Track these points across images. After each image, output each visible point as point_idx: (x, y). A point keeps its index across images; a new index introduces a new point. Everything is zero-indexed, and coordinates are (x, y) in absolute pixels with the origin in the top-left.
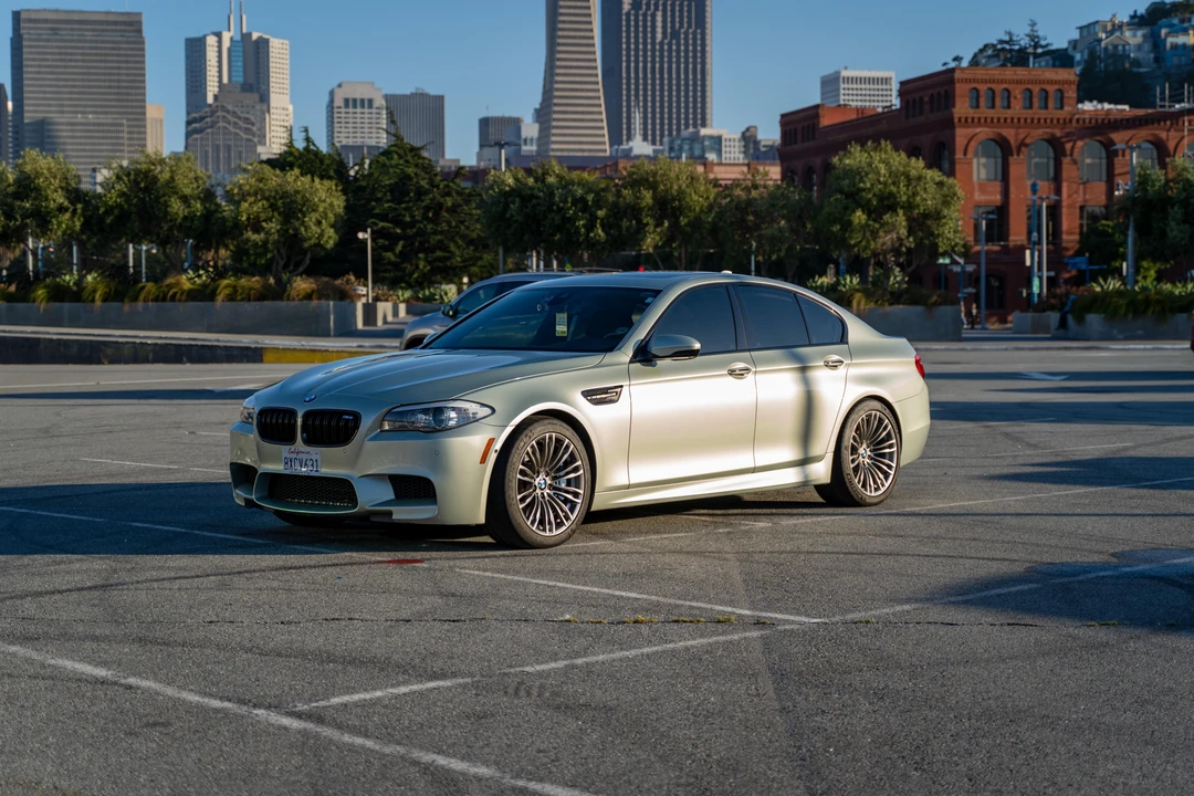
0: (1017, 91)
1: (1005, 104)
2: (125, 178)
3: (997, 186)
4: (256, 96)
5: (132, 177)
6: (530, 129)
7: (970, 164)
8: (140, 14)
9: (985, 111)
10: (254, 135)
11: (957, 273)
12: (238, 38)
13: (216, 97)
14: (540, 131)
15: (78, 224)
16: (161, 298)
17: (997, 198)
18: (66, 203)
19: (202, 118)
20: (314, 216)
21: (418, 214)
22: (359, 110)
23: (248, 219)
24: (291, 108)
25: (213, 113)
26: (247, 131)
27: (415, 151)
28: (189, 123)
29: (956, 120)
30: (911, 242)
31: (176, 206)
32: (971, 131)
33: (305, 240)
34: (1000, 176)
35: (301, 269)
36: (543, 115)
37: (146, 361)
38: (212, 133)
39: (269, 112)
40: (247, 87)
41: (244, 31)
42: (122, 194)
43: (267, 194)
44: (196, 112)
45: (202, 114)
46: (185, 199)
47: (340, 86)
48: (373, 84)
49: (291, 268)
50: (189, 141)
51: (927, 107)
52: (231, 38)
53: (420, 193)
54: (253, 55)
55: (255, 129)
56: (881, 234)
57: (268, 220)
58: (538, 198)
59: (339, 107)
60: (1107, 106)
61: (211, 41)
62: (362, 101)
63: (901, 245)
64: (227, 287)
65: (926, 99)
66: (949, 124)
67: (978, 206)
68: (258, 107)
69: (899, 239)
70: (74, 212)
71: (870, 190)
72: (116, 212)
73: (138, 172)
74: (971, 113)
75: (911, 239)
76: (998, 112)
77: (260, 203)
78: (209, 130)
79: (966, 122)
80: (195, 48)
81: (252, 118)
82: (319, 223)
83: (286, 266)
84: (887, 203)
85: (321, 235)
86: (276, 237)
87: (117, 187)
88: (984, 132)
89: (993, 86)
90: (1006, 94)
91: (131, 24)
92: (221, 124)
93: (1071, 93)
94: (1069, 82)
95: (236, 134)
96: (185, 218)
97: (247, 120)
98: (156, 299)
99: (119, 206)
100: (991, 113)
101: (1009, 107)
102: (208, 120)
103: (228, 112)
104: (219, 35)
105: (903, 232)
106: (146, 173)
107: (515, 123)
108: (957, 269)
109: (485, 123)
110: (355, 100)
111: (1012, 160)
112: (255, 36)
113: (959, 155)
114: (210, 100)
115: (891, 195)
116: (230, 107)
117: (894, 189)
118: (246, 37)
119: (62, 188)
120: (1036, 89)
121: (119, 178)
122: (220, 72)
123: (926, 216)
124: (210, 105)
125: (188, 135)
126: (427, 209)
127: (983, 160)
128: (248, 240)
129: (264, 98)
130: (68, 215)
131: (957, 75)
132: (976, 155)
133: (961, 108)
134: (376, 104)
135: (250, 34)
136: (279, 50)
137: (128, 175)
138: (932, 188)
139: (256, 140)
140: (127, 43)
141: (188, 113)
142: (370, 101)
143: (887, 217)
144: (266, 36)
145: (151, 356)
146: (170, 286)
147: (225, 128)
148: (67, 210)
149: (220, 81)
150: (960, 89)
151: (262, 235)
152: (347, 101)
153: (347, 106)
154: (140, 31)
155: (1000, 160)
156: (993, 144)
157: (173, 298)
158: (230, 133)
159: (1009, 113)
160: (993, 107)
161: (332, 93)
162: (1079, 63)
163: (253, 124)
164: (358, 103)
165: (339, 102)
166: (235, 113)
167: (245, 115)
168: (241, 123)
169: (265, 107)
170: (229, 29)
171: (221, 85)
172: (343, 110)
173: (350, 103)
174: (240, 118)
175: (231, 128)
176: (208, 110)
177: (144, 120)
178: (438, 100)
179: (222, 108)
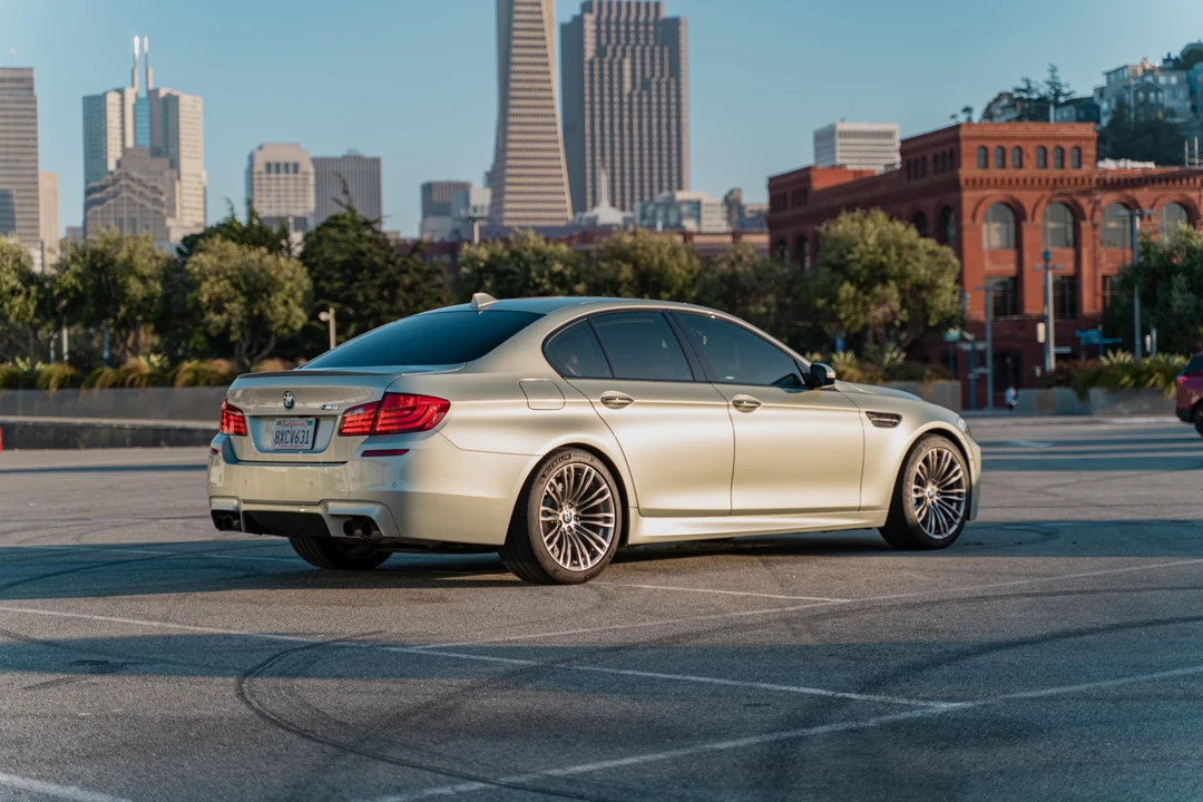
0: (1030, 150)
1: (1017, 163)
2: (81, 260)
3: (1012, 254)
4: (166, 162)
5: (88, 258)
6: (481, 197)
7: (979, 230)
8: (31, 69)
9: (995, 172)
10: (162, 205)
11: (966, 353)
12: (143, 94)
13: (119, 163)
14: (494, 197)
15: (32, 308)
16: (119, 384)
17: (1011, 268)
18: (19, 286)
19: (103, 188)
20: (281, 296)
21: (372, 293)
22: (283, 175)
23: (210, 300)
24: (204, 174)
25: (115, 181)
26: (155, 201)
27: (367, 224)
28: (88, 192)
29: (963, 182)
30: (904, 315)
31: (135, 288)
32: (980, 193)
33: (272, 322)
34: (1012, 243)
35: (265, 352)
36: (496, 179)
37: (123, 445)
38: (115, 205)
39: (179, 178)
40: (156, 152)
41: (151, 86)
42: (77, 275)
43: (229, 273)
44: (96, 180)
45: (102, 182)
46: (143, 279)
47: (261, 148)
48: (297, 145)
49: (254, 351)
50: (89, 213)
51: (930, 168)
52: (136, 95)
53: (374, 269)
54: (162, 114)
55: (163, 199)
56: (873, 307)
57: (229, 301)
58: (513, 273)
59: (260, 173)
60: (1130, 164)
61: (113, 99)
62: (287, 165)
63: (895, 318)
64: (188, 371)
65: (930, 159)
66: (955, 186)
67: (989, 276)
68: (167, 174)
69: (893, 313)
70: (28, 294)
71: (859, 261)
72: (71, 294)
73: (94, 253)
74: (979, 173)
75: (905, 312)
76: (1010, 172)
77: (222, 284)
78: (111, 201)
79: (975, 184)
80: (94, 109)
81: (161, 187)
82: (285, 303)
83: (249, 349)
84: (877, 275)
85: (289, 316)
86: (240, 319)
87: (73, 267)
88: (995, 195)
89: (1004, 144)
90: (1017, 152)
91: (20, 80)
92: (125, 194)
93: (1090, 151)
94: (1088, 139)
95: (142, 205)
96: (144, 299)
97: (154, 189)
98: (114, 385)
99: (74, 288)
100: (1001, 173)
101: (1021, 166)
102: (110, 189)
103: (133, 180)
104: (121, 92)
105: (896, 305)
106: (103, 254)
107: (464, 188)
108: (966, 347)
109: (428, 189)
110: (278, 165)
111: (1026, 225)
112: (163, 92)
113: (966, 221)
114: (112, 166)
115: (882, 265)
116: (135, 174)
117: (884, 259)
118: (153, 94)
119: (15, 270)
120: (1051, 147)
121: (74, 259)
122: (123, 134)
123: (919, 287)
124: (112, 173)
125: (88, 206)
126: (382, 287)
127: (995, 226)
128: (210, 322)
129: (174, 164)
130: (21, 298)
131: (964, 132)
132: (986, 220)
133: (968, 169)
134: (303, 168)
135: (156, 91)
136: (191, 110)
137: (84, 255)
138: (924, 257)
139: (165, 211)
140: (18, 102)
141: (87, 182)
142: (296, 166)
143: (878, 289)
144: (175, 93)
145: (128, 441)
146: (129, 371)
147: (129, 198)
148: (20, 292)
149: (123, 145)
150: (965, 146)
151: (225, 316)
152: (268, 166)
153: (269, 171)
154: (31, 89)
155: (1012, 226)
156: (1004, 208)
157: (132, 384)
158: (135, 204)
159: (1021, 173)
160: (1004, 166)
161: (251, 157)
162: (1106, 113)
163: (161, 194)
164: (282, 168)
165: (259, 166)
166: (140, 181)
167: (152, 184)
168: (148, 193)
169: (175, 174)
170: (133, 85)
171: (124, 149)
172: (264, 176)
173: (273, 168)
174: (146, 187)
175: (136, 199)
176: (109, 177)
177: (36, 190)
178: (375, 163)
179: (126, 176)
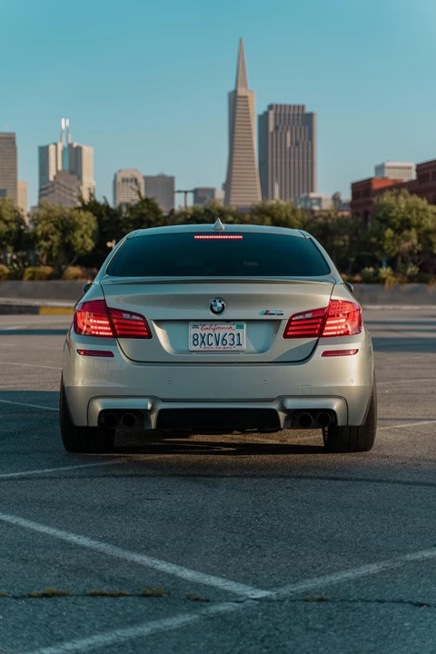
4: (75, 177)
6: (220, 194)
8: (14, 134)
12: (66, 146)
13: (55, 178)
14: (226, 194)
19: (46, 189)
22: (129, 184)
24: (94, 183)
25: (52, 186)
26: (71, 195)
28: (41, 190)
36: (227, 187)
39: (82, 184)
40: (71, 172)
41: (70, 142)
44: (44, 185)
45: (47, 186)
47: (120, 171)
48: (137, 170)
50: (41, 199)
52: (63, 146)
54: (74, 155)
55: (75, 194)
59: (119, 182)
61: (52, 148)
62: (132, 179)
68: (76, 182)
78: (51, 195)
80: (44, 152)
81: (73, 189)
91: (9, 139)
92: (57, 191)
95: (65, 197)
97: (71, 190)
102: (51, 189)
103: (61, 185)
104: (56, 144)
107: (212, 191)
109: (196, 191)
110: (127, 179)
112: (75, 145)
114: (51, 178)
116: (62, 182)
118: (70, 146)
122: (57, 164)
124: (51, 182)
125: (41, 196)
129: (80, 178)
134: (139, 181)
135: (72, 145)
136: (88, 153)
140: (8, 148)
141: (40, 185)
142: (136, 180)
144: (80, 145)
147: (59, 193)
149: (57, 169)
152: (123, 180)
154: (14, 143)
158: (61, 197)
161: (116, 176)
163: (74, 192)
164: (129, 181)
165: (119, 180)
166: (64, 186)
167: (69, 186)
168: (68, 191)
169: (80, 182)
170: (61, 141)
171: (57, 171)
172: (121, 184)
173: (125, 181)
174: (66, 188)
175: (62, 194)
176: (49, 184)
177: (16, 189)
178: (172, 179)
179: (58, 183)
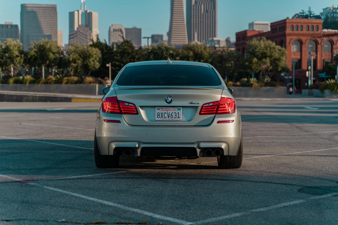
3: (299, 53)
4: (88, 28)
6: (166, 38)
7: (291, 47)
8: (56, 5)
9: (295, 32)
10: (88, 39)
12: (84, 12)
13: (77, 29)
14: (169, 38)
17: (299, 57)
19: (73, 35)
21: (128, 60)
22: (117, 32)
24: (98, 31)
25: (76, 33)
26: (86, 38)
28: (70, 35)
29: (287, 34)
32: (291, 37)
34: (299, 50)
36: (169, 34)
39: (92, 32)
40: (86, 26)
41: (85, 10)
44: (72, 32)
47: (112, 25)
48: (121, 25)
50: (70, 41)
52: (82, 12)
54: (88, 17)
56: (262, 65)
61: (76, 13)
67: (293, 59)
68: (89, 31)
69: (268, 67)
74: (291, 32)
75: (271, 67)
78: (75, 38)
79: (290, 35)
80: (72, 15)
88: (295, 38)
89: (298, 24)
91: (53, 8)
92: (79, 36)
93: (321, 26)
94: (320, 23)
95: (83, 39)
97: (86, 35)
100: (297, 32)
102: (75, 35)
104: (78, 11)
105: (269, 65)
107: (161, 36)
108: (287, 78)
109: (153, 36)
110: (116, 30)
111: (303, 46)
112: (88, 11)
113: (287, 44)
114: (76, 29)
116: (81, 31)
118: (86, 12)
120: (310, 25)
122: (79, 21)
124: (75, 31)
125: (70, 39)
127: (295, 46)
129: (91, 29)
132: (292, 44)
135: (87, 11)
136: (95, 16)
139: (88, 41)
140: (53, 13)
141: (70, 33)
142: (121, 30)
144: (91, 11)
149: (79, 24)
152: (114, 30)
154: (56, 10)
155: (299, 46)
156: (297, 41)
158: (81, 39)
160: (298, 30)
161: (110, 28)
162: (323, 19)
163: (87, 36)
164: (117, 30)
165: (112, 30)
166: (82, 33)
167: (85, 34)
168: (84, 36)
169: (91, 31)
170: (81, 9)
171: (79, 25)
172: (113, 32)
173: (115, 30)
174: (84, 34)
175: (81, 37)
176: (74, 32)
177: (57, 35)
178: (140, 30)
179: (79, 32)
